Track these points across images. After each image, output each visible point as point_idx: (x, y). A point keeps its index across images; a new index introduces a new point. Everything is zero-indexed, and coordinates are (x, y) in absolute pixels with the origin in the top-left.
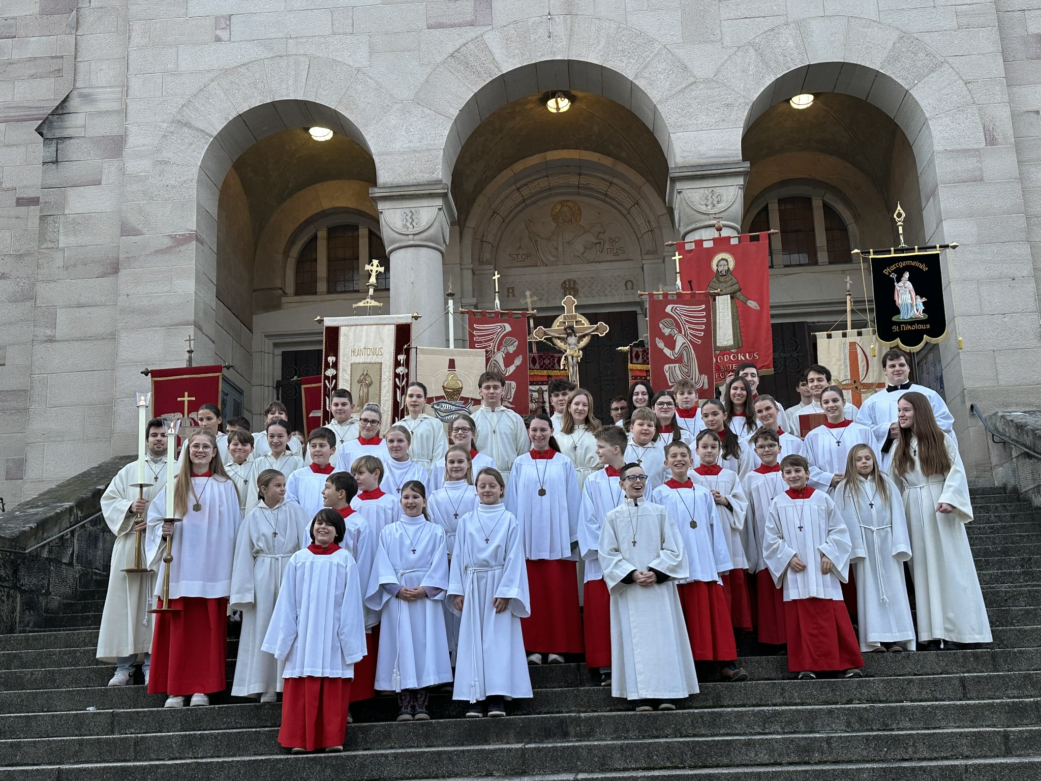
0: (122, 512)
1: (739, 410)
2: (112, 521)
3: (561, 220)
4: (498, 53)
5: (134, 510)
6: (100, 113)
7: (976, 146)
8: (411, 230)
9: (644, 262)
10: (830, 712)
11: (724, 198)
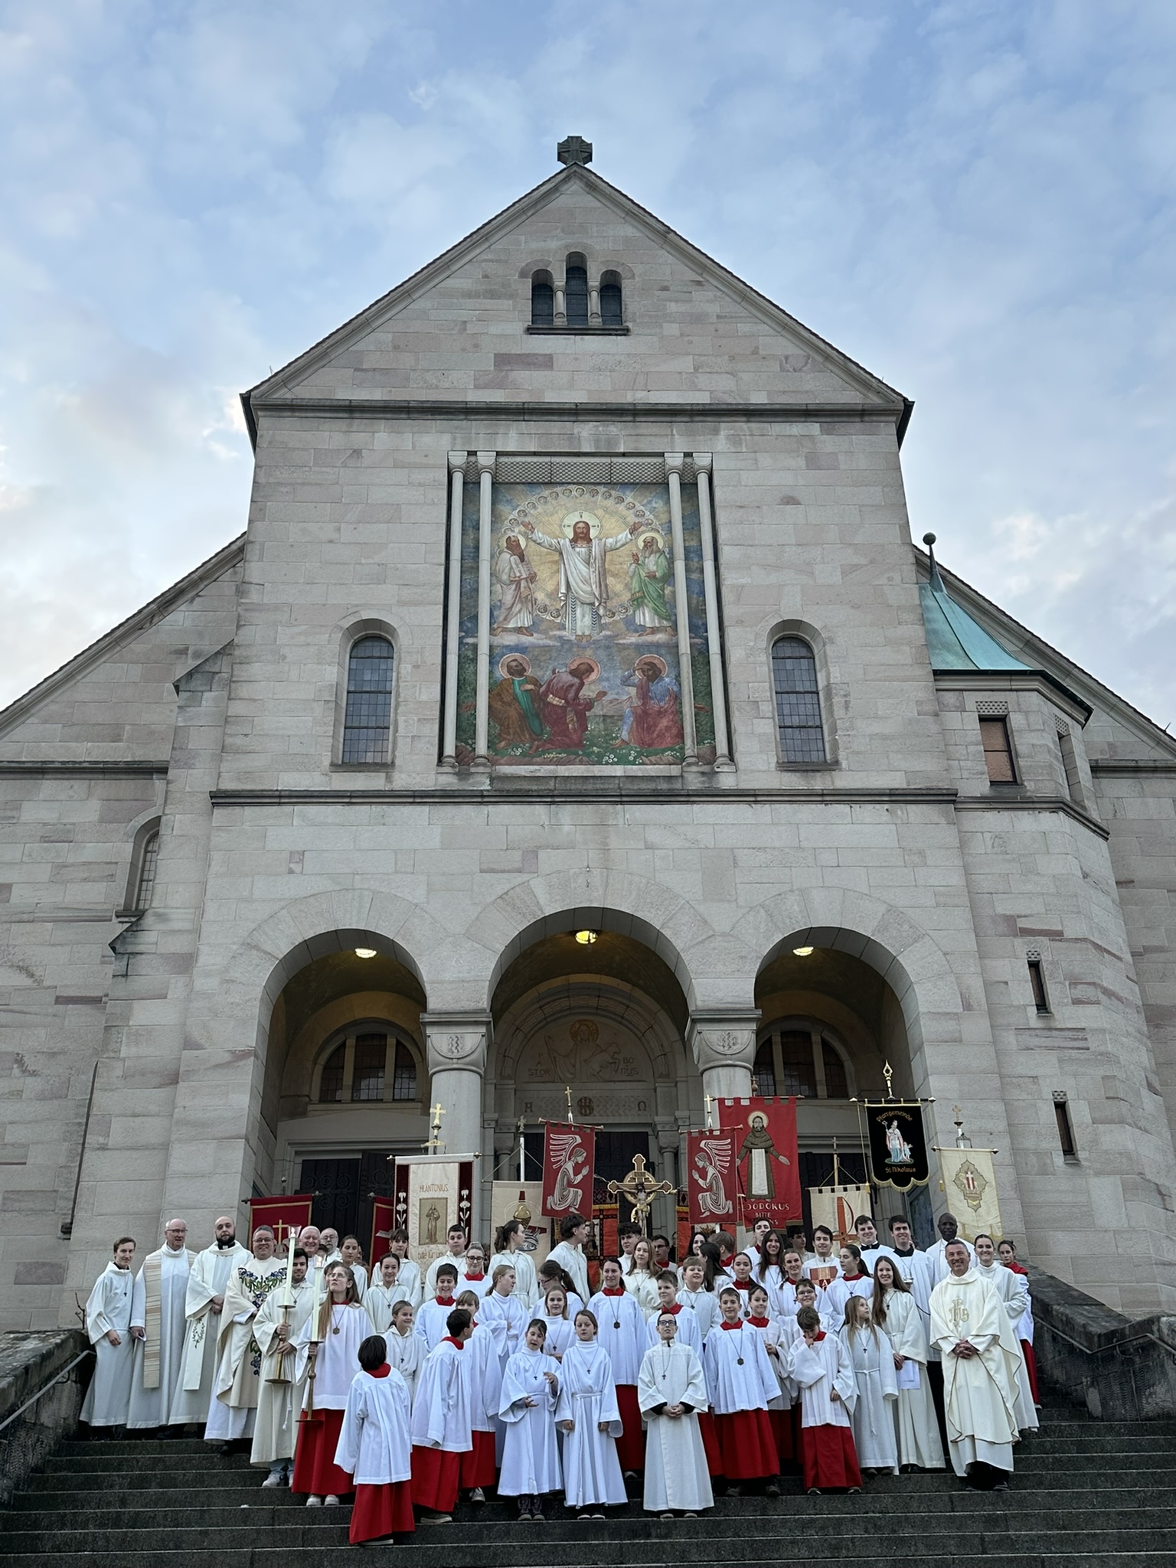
0: (269, 1335)
1: (774, 1259)
2: (262, 1343)
3: (579, 1039)
4: (543, 899)
5: (278, 1332)
6: (173, 932)
7: (955, 1011)
8: (456, 1055)
9: (657, 1085)
10: (853, 1519)
11: (739, 1041)
